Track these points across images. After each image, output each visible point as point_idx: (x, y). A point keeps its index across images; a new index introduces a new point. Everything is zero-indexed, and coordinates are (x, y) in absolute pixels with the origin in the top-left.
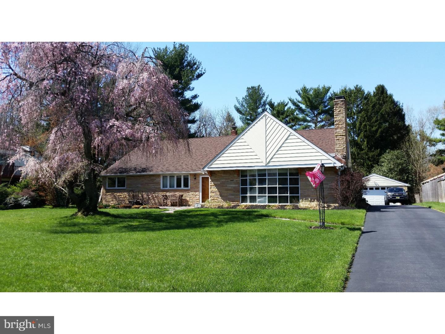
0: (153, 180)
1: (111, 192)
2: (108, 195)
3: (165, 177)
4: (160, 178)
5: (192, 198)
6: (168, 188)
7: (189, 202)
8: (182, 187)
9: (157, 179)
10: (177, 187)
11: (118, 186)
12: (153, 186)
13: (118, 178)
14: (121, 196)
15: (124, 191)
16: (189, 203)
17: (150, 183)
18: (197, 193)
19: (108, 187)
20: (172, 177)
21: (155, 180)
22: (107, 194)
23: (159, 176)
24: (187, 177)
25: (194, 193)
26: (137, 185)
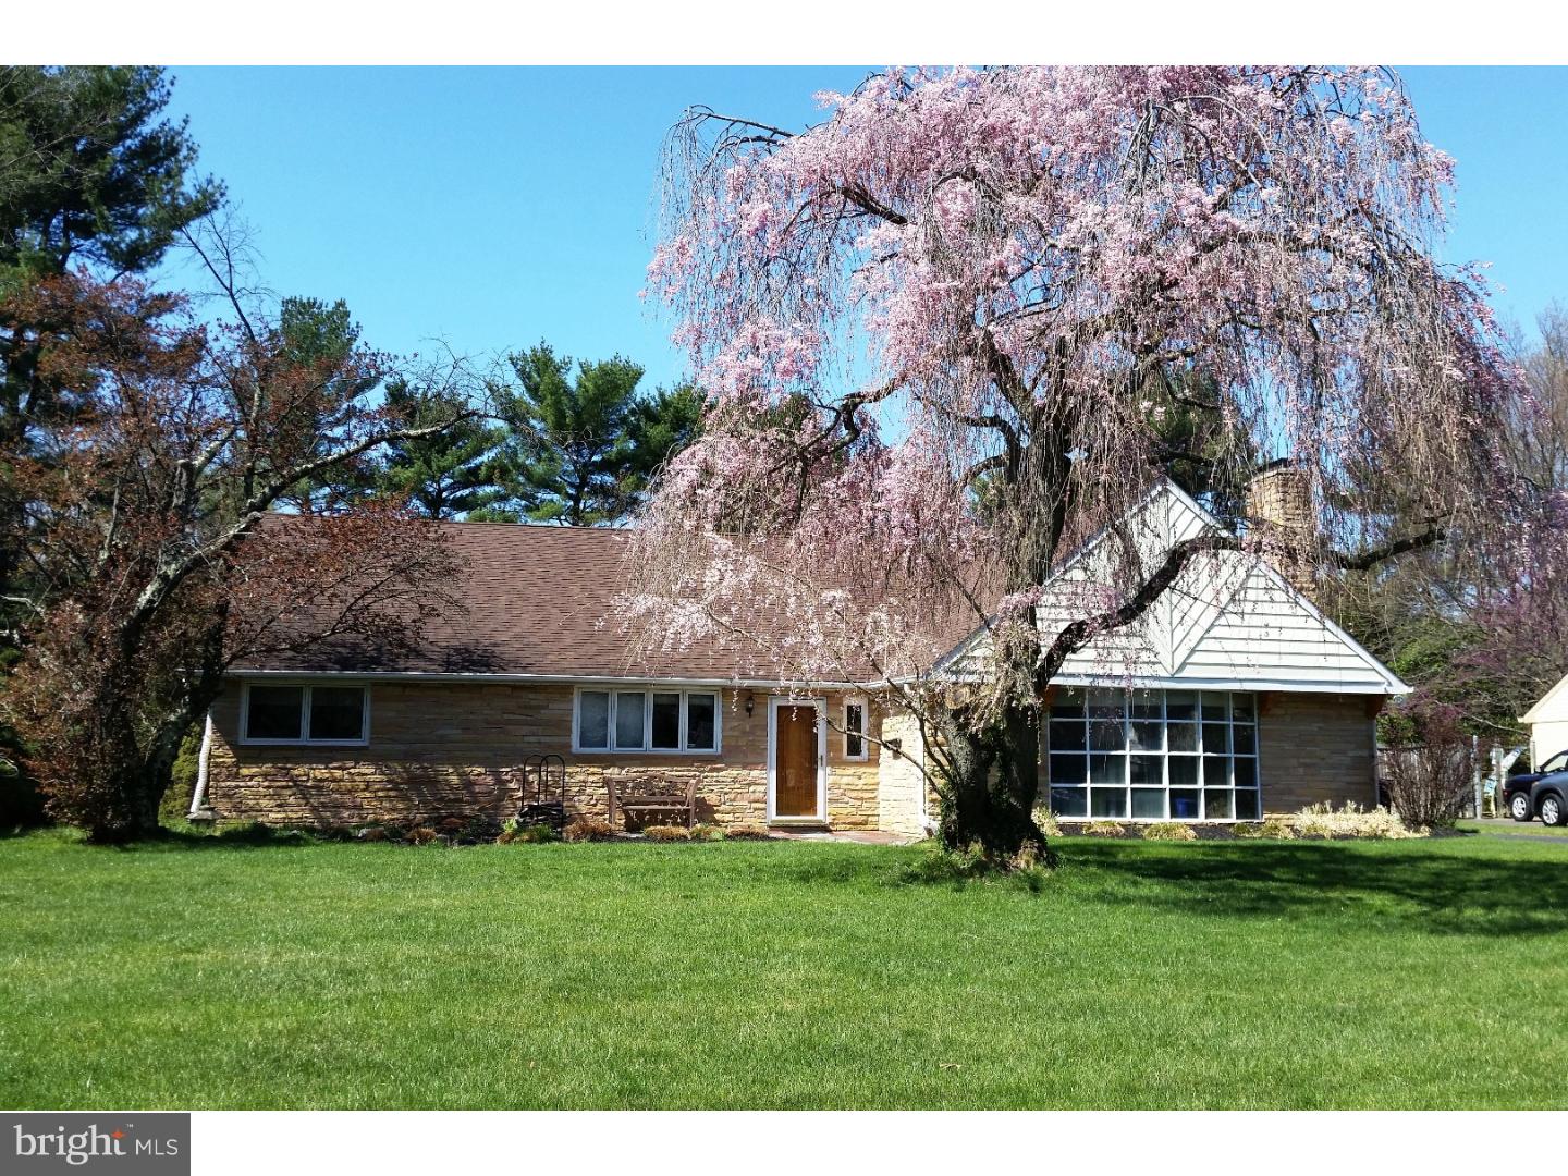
0: (531, 707)
1: (274, 761)
2: (252, 777)
3: (597, 696)
4: (571, 701)
5: (732, 796)
6: (612, 748)
7: (717, 812)
8: (683, 747)
9: (556, 706)
10: (659, 741)
11: (313, 735)
12: (532, 739)
13: (317, 692)
14: (334, 780)
15: (359, 755)
16: (718, 816)
17: (509, 722)
18: (755, 773)
19: (250, 735)
20: (633, 695)
21: (546, 707)
22: (245, 771)
23: (564, 689)
24: (706, 702)
25: (745, 772)
26: (440, 732)
